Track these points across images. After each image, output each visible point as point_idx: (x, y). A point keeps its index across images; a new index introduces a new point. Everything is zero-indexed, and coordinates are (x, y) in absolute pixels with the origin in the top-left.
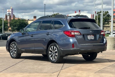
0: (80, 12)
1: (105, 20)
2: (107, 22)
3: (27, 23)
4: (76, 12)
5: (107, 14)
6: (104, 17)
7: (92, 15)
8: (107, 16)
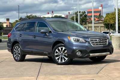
0: (53, 12)
1: (82, 20)
2: (84, 22)
3: (2, 26)
4: (48, 13)
5: (85, 14)
6: (81, 17)
7: (66, 15)
8: (84, 16)
